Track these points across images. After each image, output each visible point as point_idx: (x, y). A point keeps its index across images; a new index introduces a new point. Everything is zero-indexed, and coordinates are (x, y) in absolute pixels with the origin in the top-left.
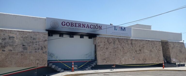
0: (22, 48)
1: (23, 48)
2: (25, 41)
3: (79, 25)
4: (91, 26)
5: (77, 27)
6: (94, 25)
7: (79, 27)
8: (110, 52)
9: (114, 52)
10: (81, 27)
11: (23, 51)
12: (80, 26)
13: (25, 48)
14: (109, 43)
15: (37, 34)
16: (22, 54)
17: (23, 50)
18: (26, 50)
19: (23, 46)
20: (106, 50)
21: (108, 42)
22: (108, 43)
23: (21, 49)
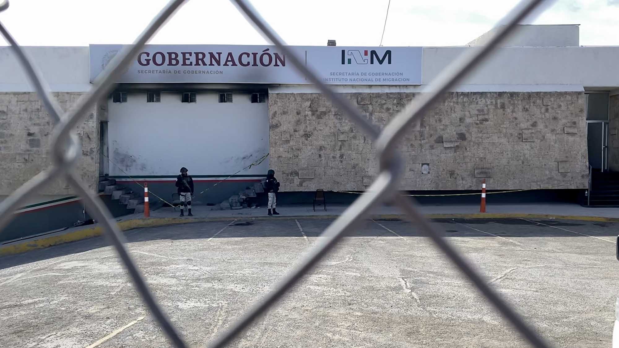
0: (27, 142)
1: (30, 140)
2: (33, 122)
3: (197, 59)
4: (245, 56)
5: (191, 64)
6: (255, 55)
7: (197, 64)
8: (321, 148)
9: (338, 148)
10: (204, 64)
11: (28, 151)
12: (200, 62)
13: (33, 140)
14: (318, 113)
15: (67, 97)
16: (27, 157)
17: (28, 147)
18: (38, 145)
19: (30, 134)
20: (303, 139)
21: (314, 112)
22: (313, 115)
23: (24, 146)
